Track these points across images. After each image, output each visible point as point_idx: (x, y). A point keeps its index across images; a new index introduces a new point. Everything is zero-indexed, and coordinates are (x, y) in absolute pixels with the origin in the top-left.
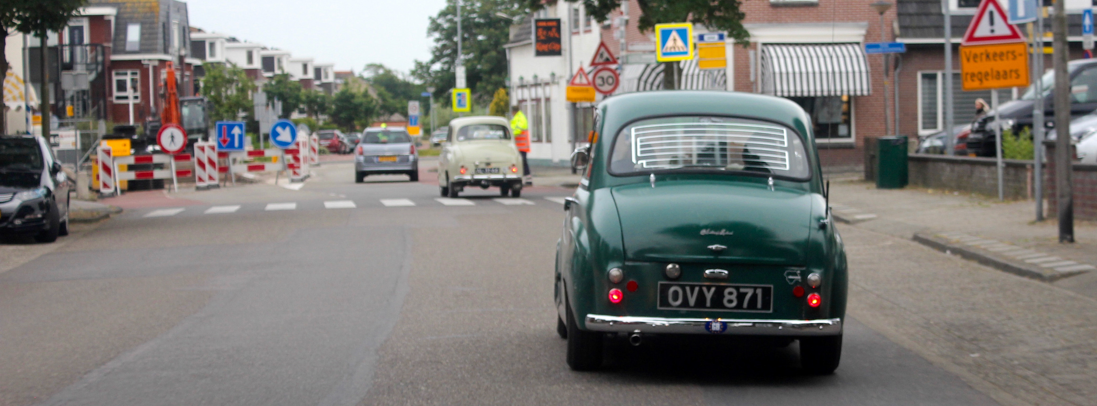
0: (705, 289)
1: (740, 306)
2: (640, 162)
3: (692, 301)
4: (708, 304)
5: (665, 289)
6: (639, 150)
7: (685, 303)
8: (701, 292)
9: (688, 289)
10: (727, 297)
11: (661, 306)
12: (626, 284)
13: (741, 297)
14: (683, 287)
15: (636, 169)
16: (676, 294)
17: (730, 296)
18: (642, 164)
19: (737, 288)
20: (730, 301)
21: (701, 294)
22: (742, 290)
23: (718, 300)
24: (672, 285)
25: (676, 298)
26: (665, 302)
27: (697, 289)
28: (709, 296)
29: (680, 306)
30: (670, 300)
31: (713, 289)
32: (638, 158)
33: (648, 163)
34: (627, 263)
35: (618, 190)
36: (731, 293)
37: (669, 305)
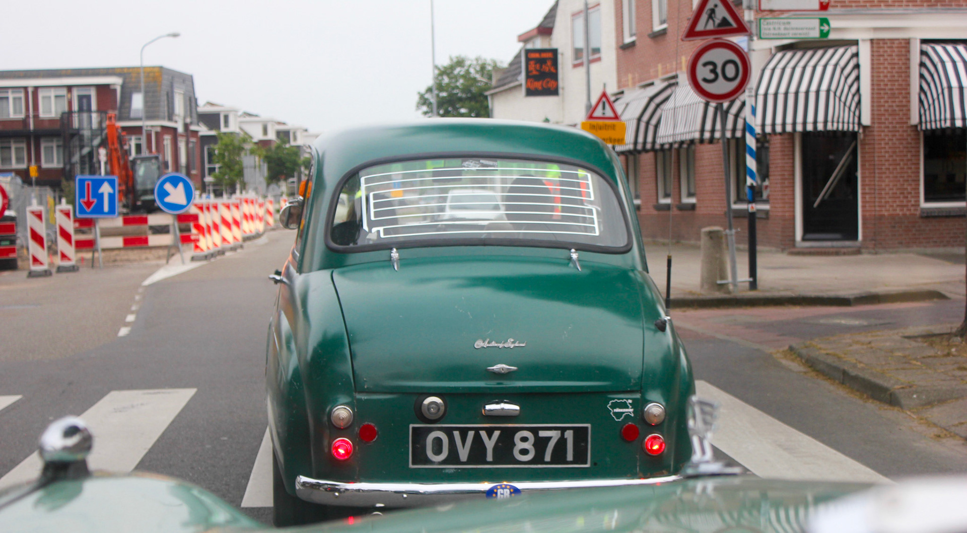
0: (483, 434)
1: (539, 459)
2: (374, 230)
3: (464, 453)
4: (490, 458)
5: (420, 435)
6: (372, 210)
7: (453, 457)
8: (478, 439)
9: (456, 434)
10: (520, 445)
11: (414, 463)
12: (357, 430)
13: (541, 444)
14: (449, 432)
15: (369, 240)
16: (438, 442)
17: (523, 443)
18: (378, 232)
19: (535, 431)
20: (524, 452)
21: (478, 443)
22: (542, 434)
23: (504, 450)
24: (431, 430)
25: (438, 450)
26: (420, 457)
27: (471, 434)
28: (490, 444)
29: (444, 462)
30: (430, 453)
31: (497, 433)
32: (371, 224)
33: (386, 232)
34: (358, 396)
35: (342, 273)
36: (524, 439)
37: (428, 461)
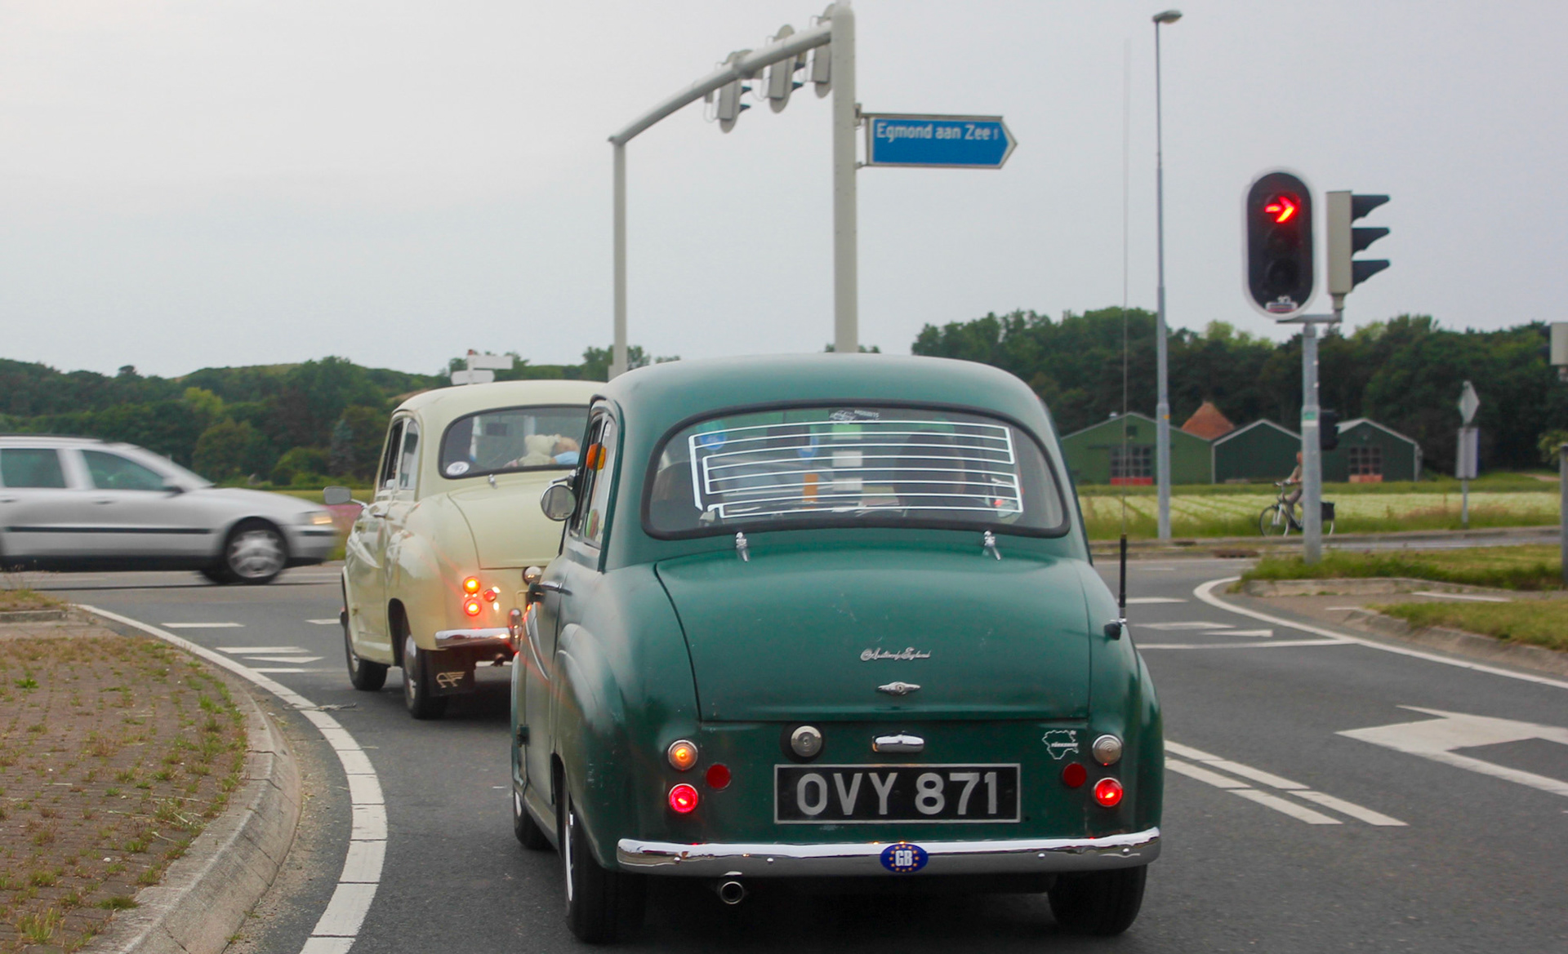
0: (874, 777)
1: (950, 811)
2: (711, 507)
3: (848, 804)
4: (883, 810)
5: (788, 779)
6: (707, 480)
7: (834, 809)
8: (867, 784)
9: (838, 777)
10: (925, 792)
11: (780, 818)
12: (703, 773)
13: (952, 791)
14: (828, 775)
15: (704, 521)
16: (813, 788)
17: (929, 791)
18: (717, 510)
19: (944, 773)
20: (930, 802)
21: (867, 791)
22: (954, 777)
23: (903, 799)
24: (803, 771)
25: (813, 800)
26: (789, 808)
27: (858, 777)
28: (883, 791)
29: (820, 816)
30: (802, 803)
31: (892, 777)
32: (707, 500)
33: (728, 509)
34: (705, 727)
35: (666, 569)
36: (930, 785)
37: (800, 815)
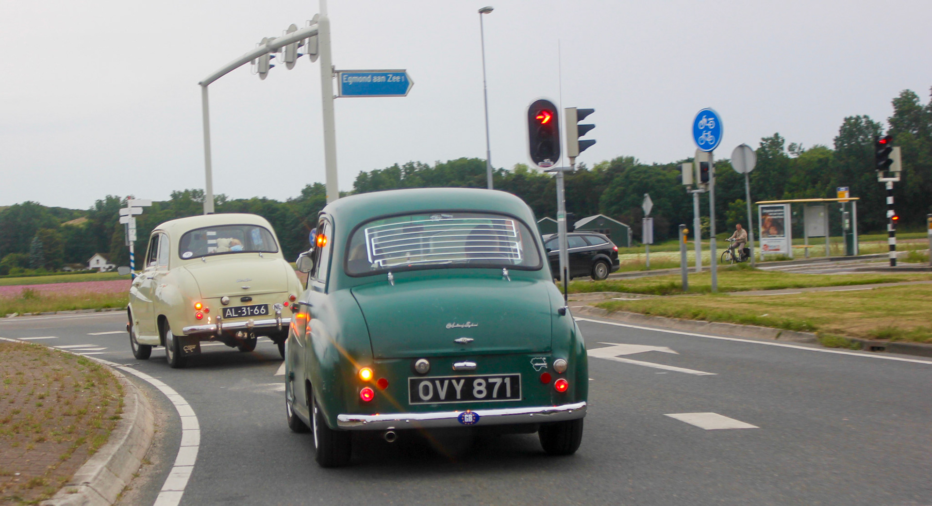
0: (454, 382)
1: (489, 396)
2: (376, 262)
3: (443, 394)
4: (459, 396)
5: (415, 384)
6: (374, 249)
7: (436, 397)
8: (451, 385)
9: (438, 382)
10: (477, 388)
11: (412, 401)
12: (376, 382)
13: (490, 387)
14: (433, 381)
15: (373, 268)
16: (426, 388)
17: (479, 387)
18: (379, 263)
19: (486, 379)
20: (480, 392)
21: (451, 387)
22: (491, 380)
23: (468, 391)
24: (421, 380)
25: (426, 393)
26: (416, 397)
27: (446, 382)
28: (458, 388)
29: (430, 400)
30: (421, 395)
31: (462, 381)
33: (384, 262)
34: (375, 361)
35: (358, 290)
36: (480, 384)
37: (420, 400)
